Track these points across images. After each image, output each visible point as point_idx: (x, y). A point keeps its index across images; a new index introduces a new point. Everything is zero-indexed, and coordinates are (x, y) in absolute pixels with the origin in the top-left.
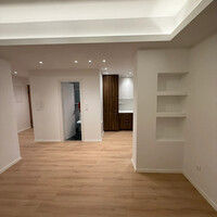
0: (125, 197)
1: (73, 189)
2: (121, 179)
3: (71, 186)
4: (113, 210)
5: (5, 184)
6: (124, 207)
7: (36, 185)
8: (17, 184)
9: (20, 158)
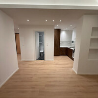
0: (78, 86)
1: (52, 83)
2: (72, 78)
3: (50, 82)
4: (76, 93)
5: (17, 82)
6: (80, 91)
7: (32, 82)
8: (22, 81)
9: (18, 69)
